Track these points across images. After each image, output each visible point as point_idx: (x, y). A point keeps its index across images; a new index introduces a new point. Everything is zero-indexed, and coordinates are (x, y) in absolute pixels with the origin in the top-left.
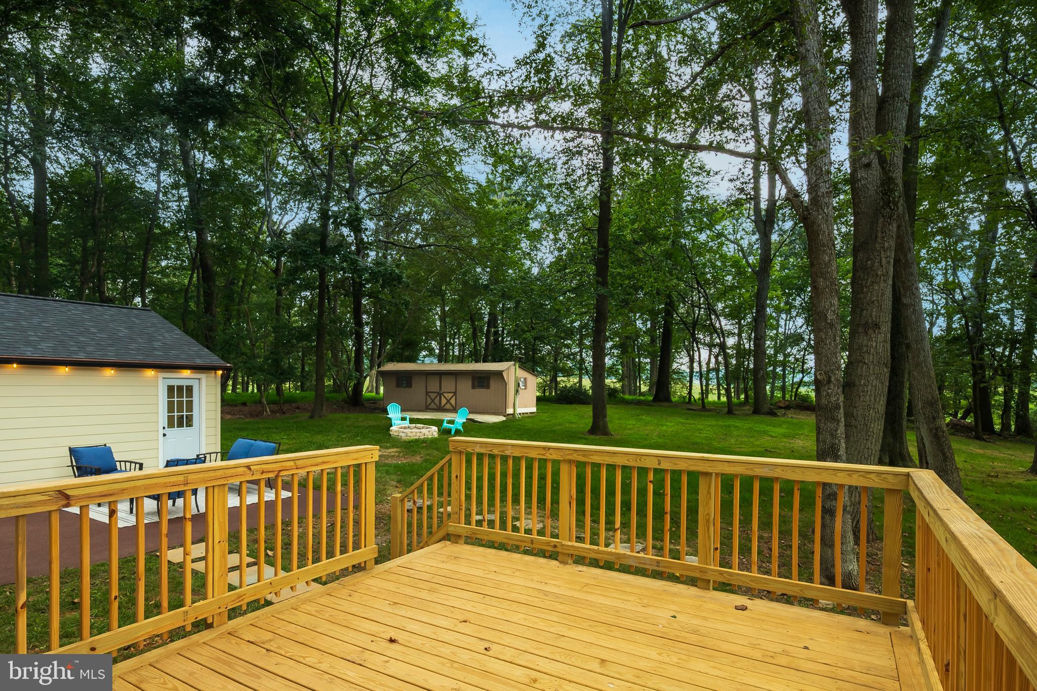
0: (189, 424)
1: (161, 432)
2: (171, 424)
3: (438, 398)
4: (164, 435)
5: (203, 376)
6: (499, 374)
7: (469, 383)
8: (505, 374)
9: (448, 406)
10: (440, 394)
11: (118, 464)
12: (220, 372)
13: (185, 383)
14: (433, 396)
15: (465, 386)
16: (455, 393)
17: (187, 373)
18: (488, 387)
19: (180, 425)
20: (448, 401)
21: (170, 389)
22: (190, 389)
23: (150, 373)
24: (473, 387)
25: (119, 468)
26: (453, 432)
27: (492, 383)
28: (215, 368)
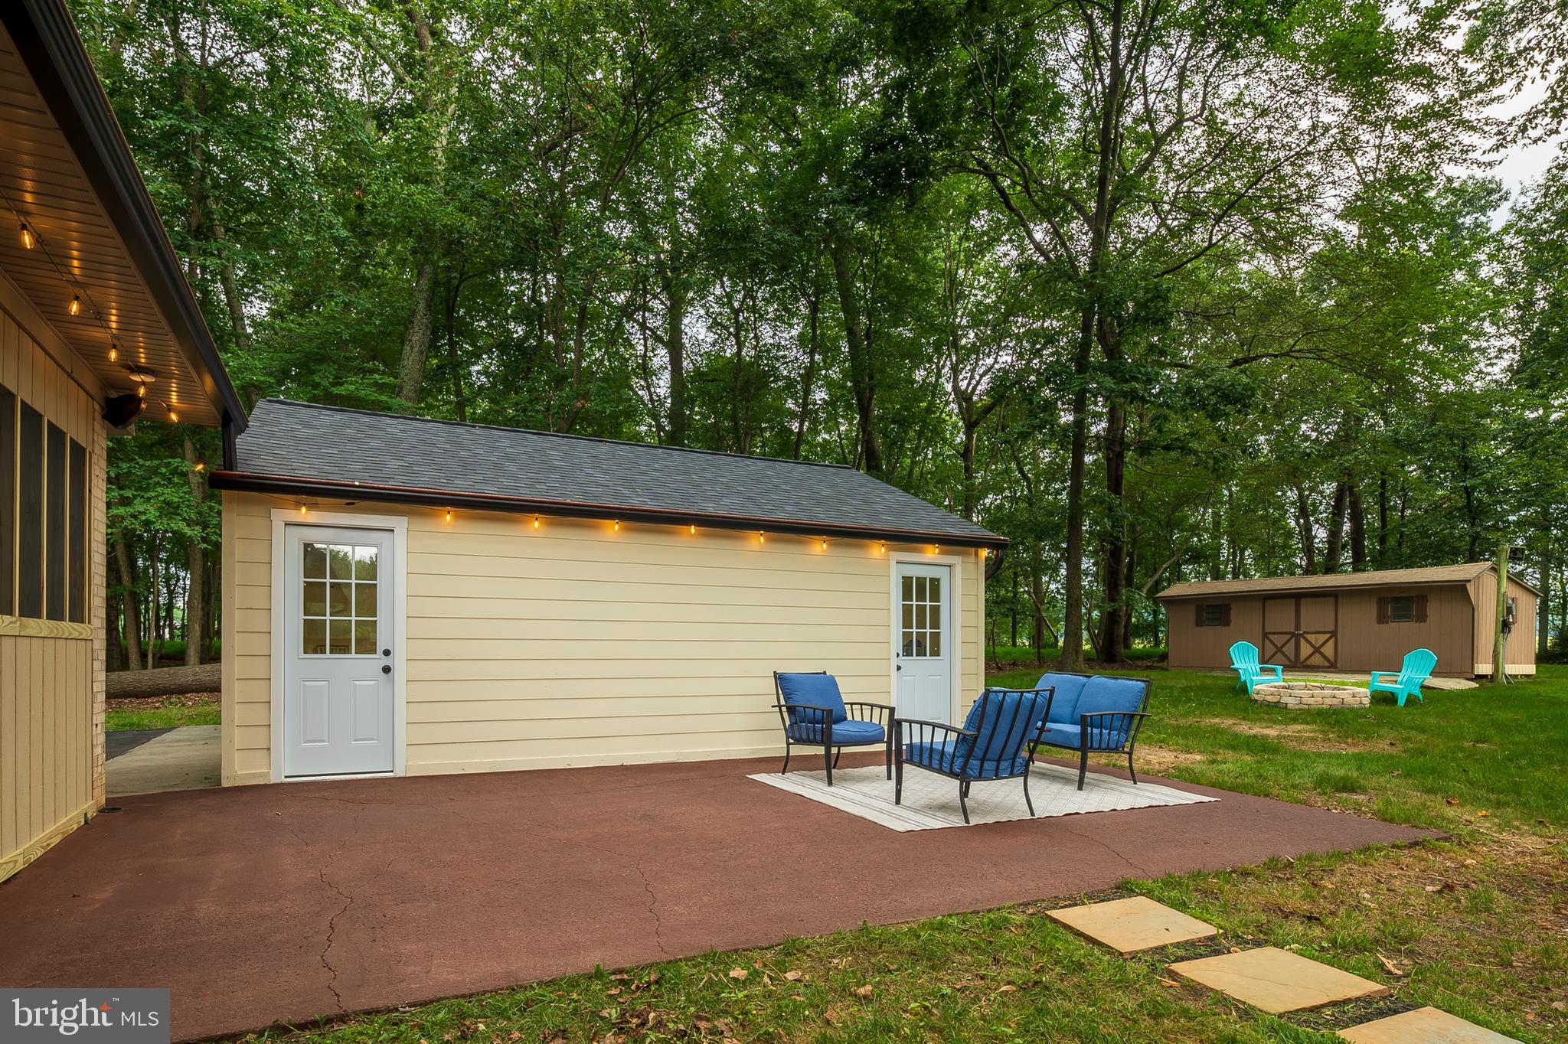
0: (935, 652)
1: (894, 662)
2: (907, 650)
3: (1293, 642)
4: (899, 668)
5: (955, 560)
6: (1458, 591)
7: (1371, 611)
8: (1470, 588)
9: (1317, 660)
10: (1296, 637)
11: (848, 707)
12: (984, 553)
13: (928, 573)
14: (1279, 640)
15: (1360, 620)
16: (1334, 634)
17: (932, 553)
18: (1422, 618)
19: (921, 652)
20: (1317, 650)
21: (907, 582)
22: (935, 583)
23: (878, 550)
24: (1382, 619)
25: (850, 718)
26: (1401, 702)
27: (1433, 609)
28: (976, 543)
